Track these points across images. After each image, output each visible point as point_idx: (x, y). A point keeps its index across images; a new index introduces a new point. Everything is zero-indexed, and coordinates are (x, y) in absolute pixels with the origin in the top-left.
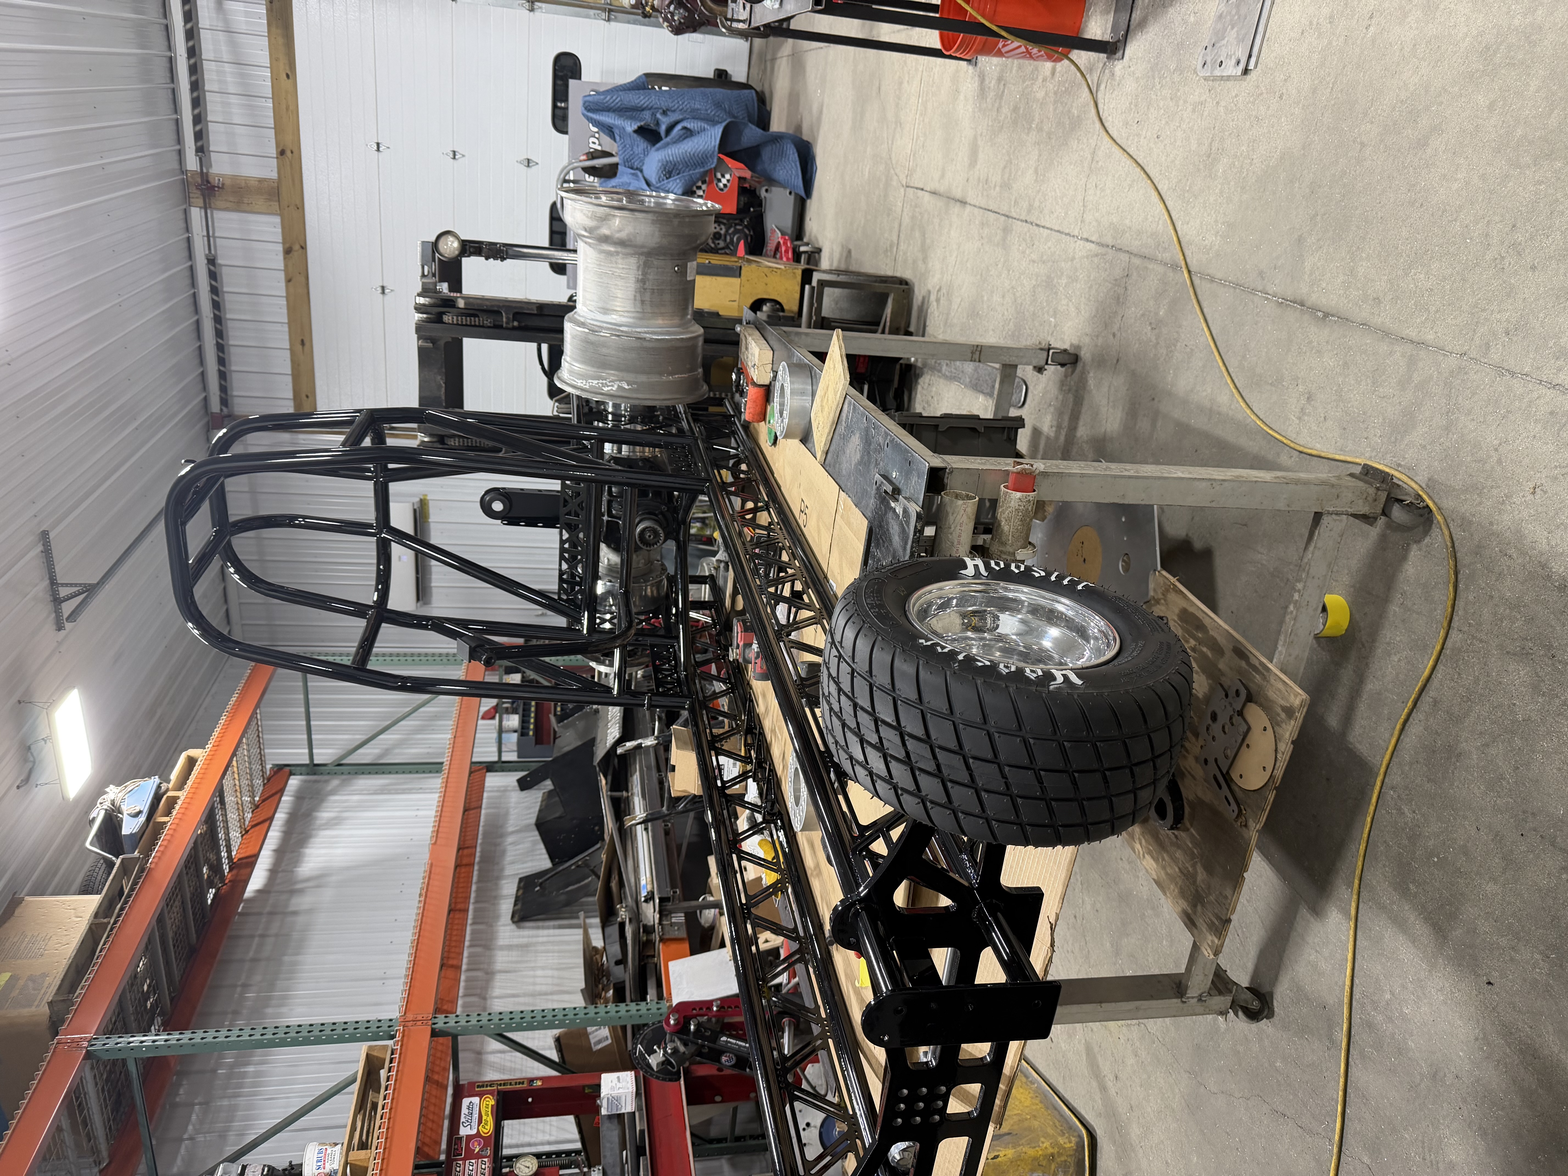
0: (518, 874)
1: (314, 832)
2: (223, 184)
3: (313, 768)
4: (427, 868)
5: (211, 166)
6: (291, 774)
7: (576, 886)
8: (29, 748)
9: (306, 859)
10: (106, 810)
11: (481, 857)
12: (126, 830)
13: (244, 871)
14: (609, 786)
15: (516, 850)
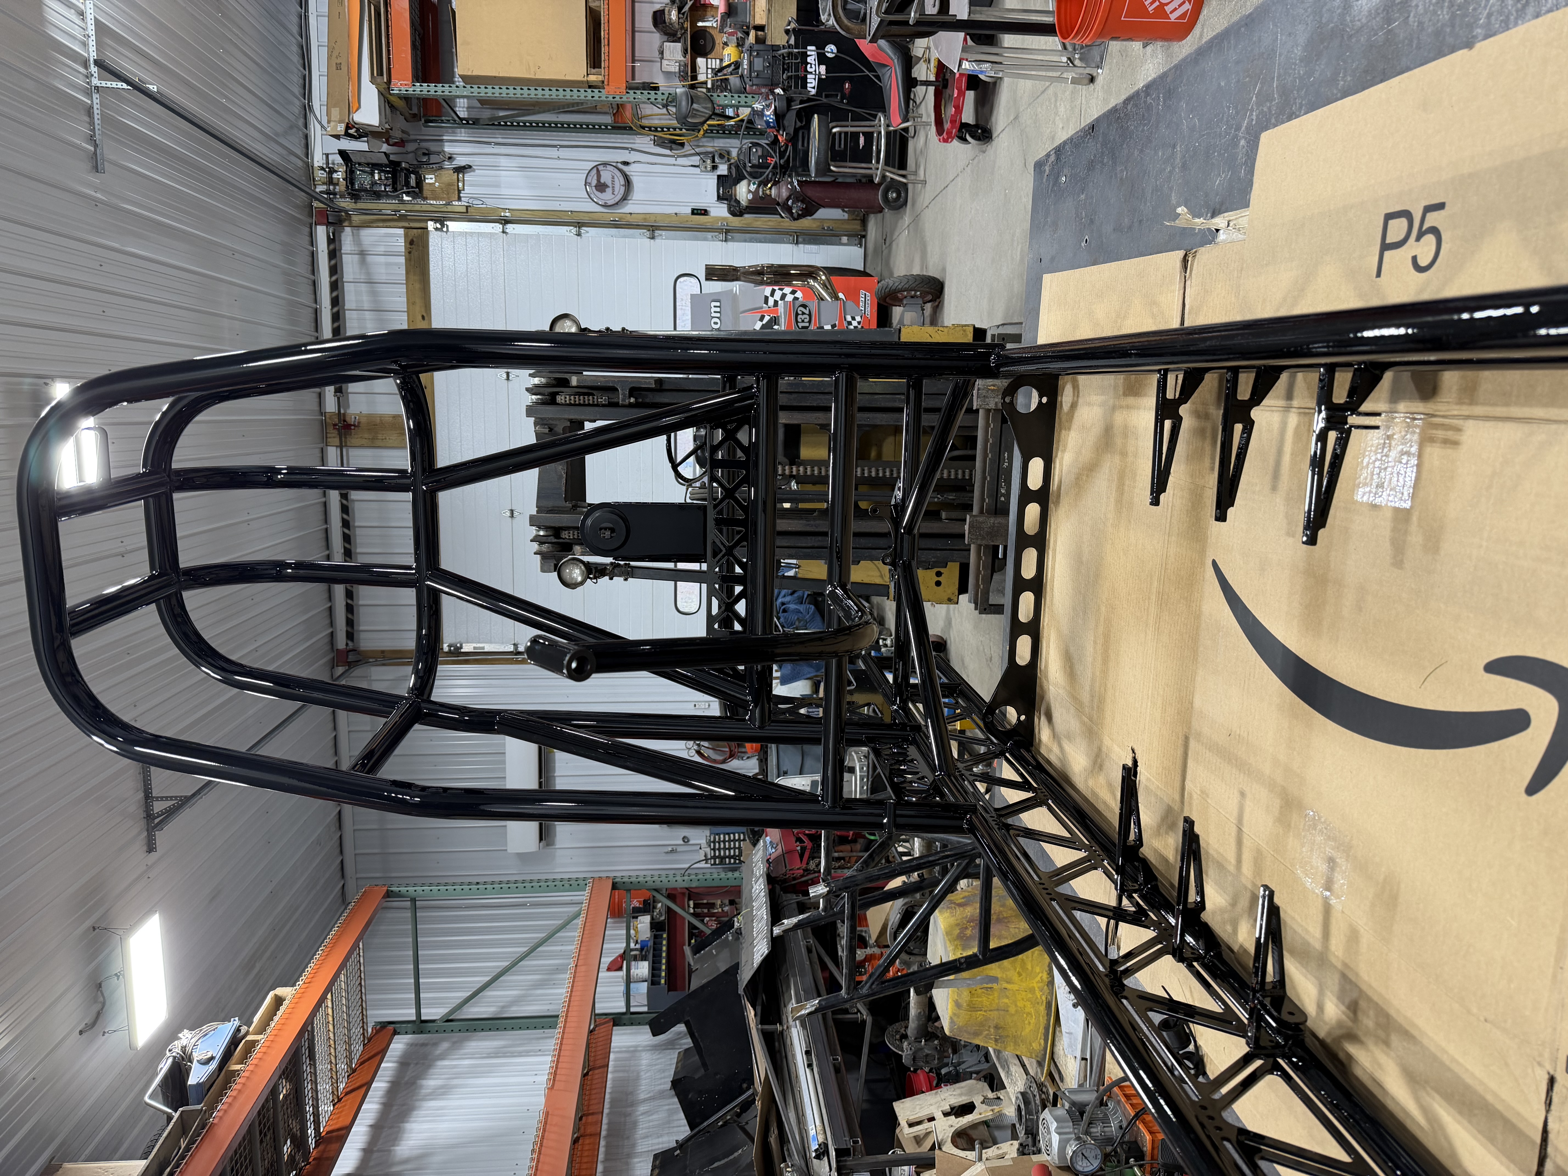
0: (652, 1151)
1: (418, 1104)
2: (359, 423)
3: (420, 1025)
4: (542, 1117)
5: (348, 407)
6: (395, 1033)
7: (723, 1162)
8: (100, 986)
9: (406, 1135)
10: (175, 1057)
11: (608, 1130)
12: (192, 1080)
13: (334, 1146)
14: (759, 1018)
15: (650, 1121)
